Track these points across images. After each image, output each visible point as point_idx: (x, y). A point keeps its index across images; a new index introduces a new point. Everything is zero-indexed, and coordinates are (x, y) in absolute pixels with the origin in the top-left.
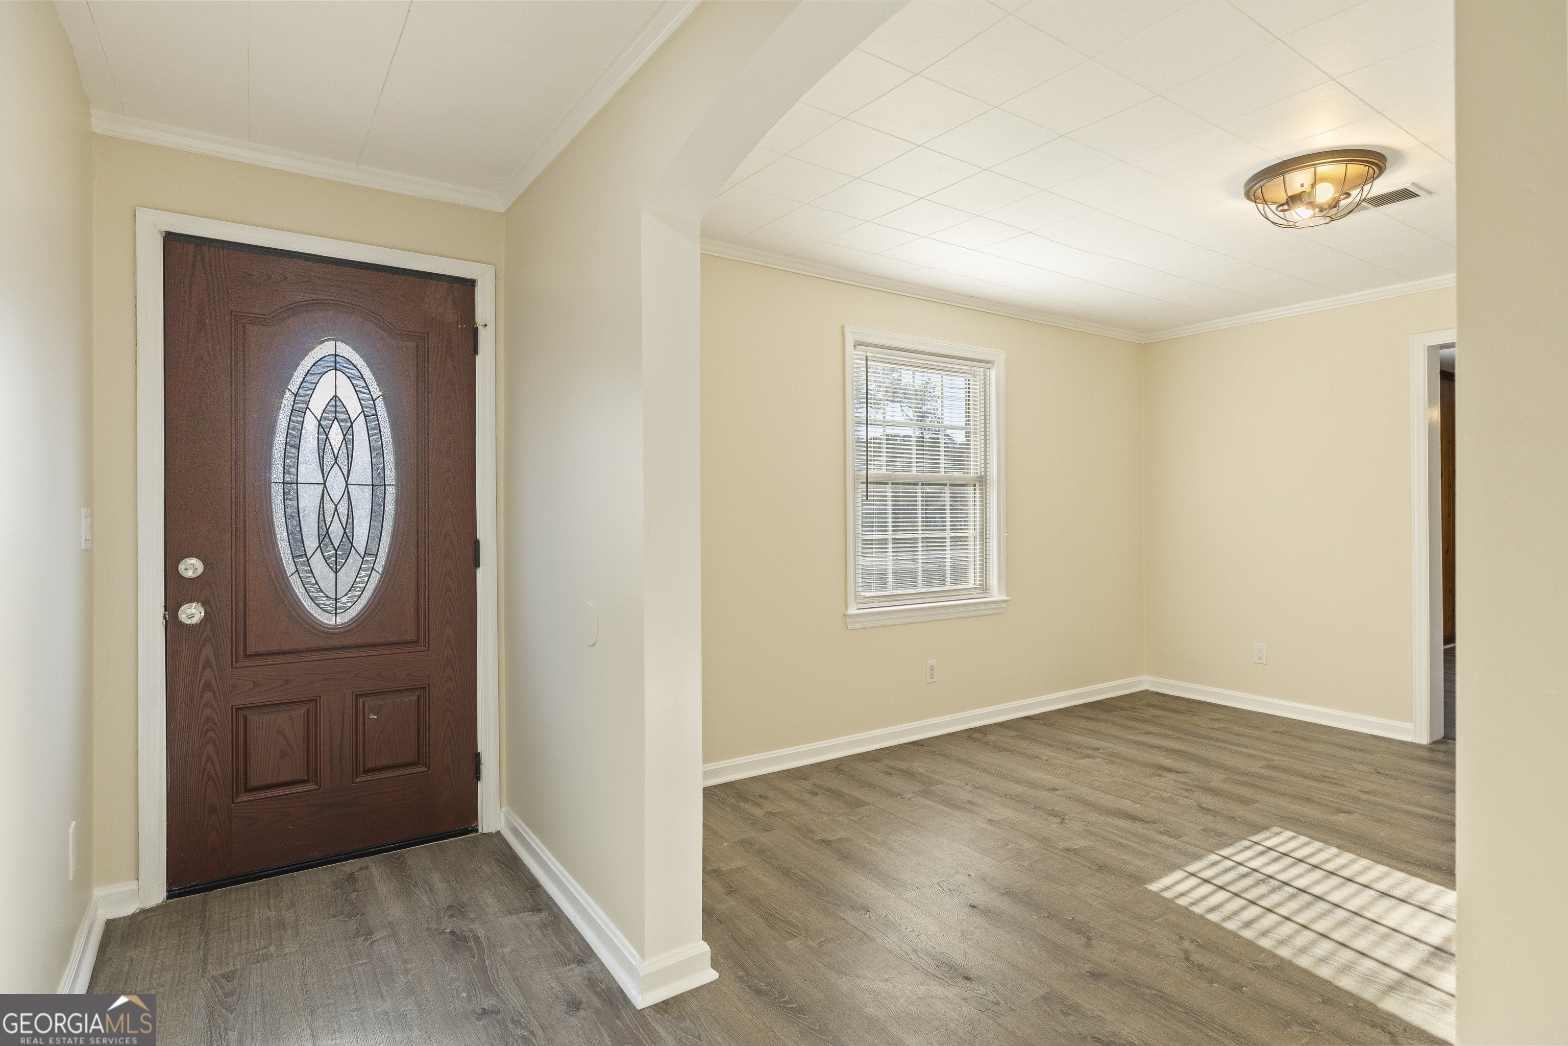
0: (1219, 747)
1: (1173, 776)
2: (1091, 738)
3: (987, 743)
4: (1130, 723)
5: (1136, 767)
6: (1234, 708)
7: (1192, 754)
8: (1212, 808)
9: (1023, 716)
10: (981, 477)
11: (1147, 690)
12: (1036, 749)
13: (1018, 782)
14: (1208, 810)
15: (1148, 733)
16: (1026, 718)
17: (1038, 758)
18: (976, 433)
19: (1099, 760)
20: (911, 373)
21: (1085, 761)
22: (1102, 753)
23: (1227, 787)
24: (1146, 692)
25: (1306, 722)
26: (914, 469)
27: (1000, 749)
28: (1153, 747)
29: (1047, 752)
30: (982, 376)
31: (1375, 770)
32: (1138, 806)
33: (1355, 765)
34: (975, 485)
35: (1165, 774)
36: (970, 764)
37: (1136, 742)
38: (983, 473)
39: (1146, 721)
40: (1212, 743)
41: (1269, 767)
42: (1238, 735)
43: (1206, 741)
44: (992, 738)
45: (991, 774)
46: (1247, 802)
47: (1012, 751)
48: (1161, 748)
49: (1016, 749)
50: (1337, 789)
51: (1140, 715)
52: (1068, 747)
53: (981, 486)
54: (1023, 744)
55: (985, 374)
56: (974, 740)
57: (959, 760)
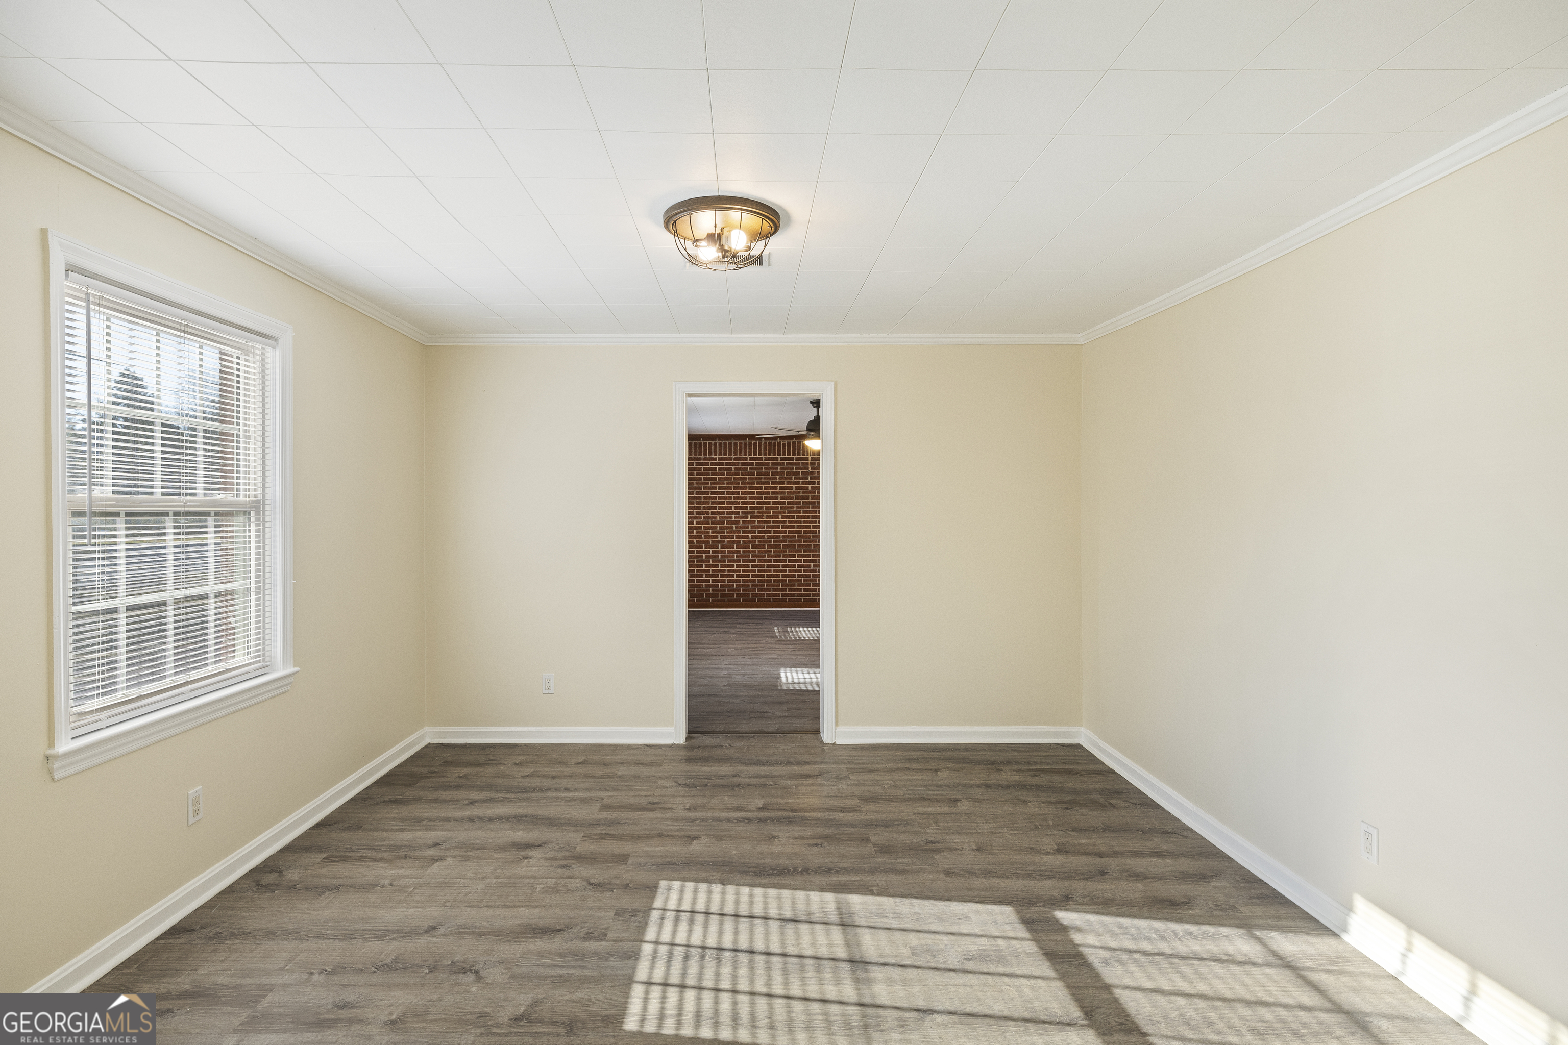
0: (549, 799)
1: (536, 853)
2: (419, 830)
3: (292, 887)
4: (445, 795)
5: (496, 855)
6: (525, 745)
7: (533, 816)
8: (601, 881)
9: (311, 826)
10: (258, 501)
11: (430, 743)
12: (366, 872)
13: (380, 935)
14: (600, 885)
15: (472, 803)
16: (318, 826)
17: (377, 885)
18: (248, 437)
19: (450, 861)
20: (154, 333)
21: (436, 868)
22: (447, 849)
23: (592, 847)
24: (429, 746)
25: (592, 745)
26: (159, 491)
27: (318, 890)
28: (491, 820)
29: (383, 872)
30: (258, 355)
31: (676, 782)
32: (537, 911)
33: (660, 782)
34: (249, 514)
35: (528, 853)
36: (290, 934)
37: (471, 820)
38: (260, 497)
39: (458, 787)
40: (540, 795)
41: (606, 808)
42: (553, 778)
43: (534, 795)
44: (293, 875)
45: (333, 938)
46: (621, 859)
47: (336, 888)
48: (500, 819)
49: (340, 881)
50: (669, 815)
51: (447, 779)
52: (405, 853)
53: (257, 514)
54: (343, 870)
55: (263, 354)
56: (270, 888)
57: (271, 934)
